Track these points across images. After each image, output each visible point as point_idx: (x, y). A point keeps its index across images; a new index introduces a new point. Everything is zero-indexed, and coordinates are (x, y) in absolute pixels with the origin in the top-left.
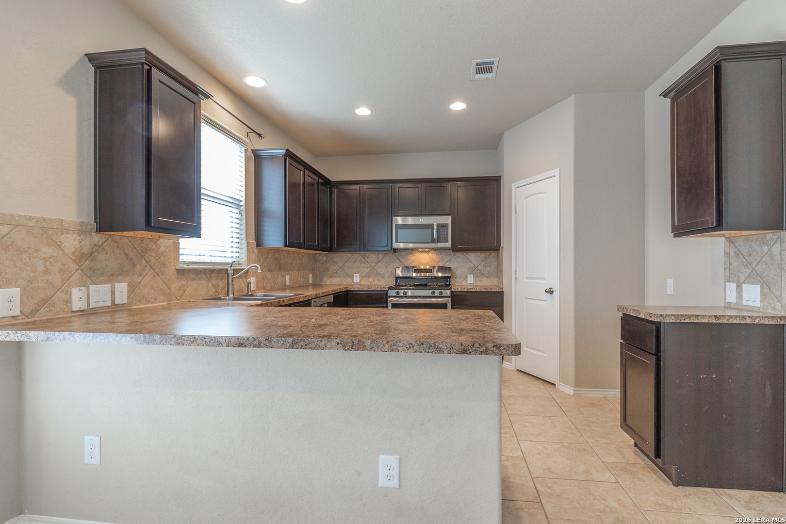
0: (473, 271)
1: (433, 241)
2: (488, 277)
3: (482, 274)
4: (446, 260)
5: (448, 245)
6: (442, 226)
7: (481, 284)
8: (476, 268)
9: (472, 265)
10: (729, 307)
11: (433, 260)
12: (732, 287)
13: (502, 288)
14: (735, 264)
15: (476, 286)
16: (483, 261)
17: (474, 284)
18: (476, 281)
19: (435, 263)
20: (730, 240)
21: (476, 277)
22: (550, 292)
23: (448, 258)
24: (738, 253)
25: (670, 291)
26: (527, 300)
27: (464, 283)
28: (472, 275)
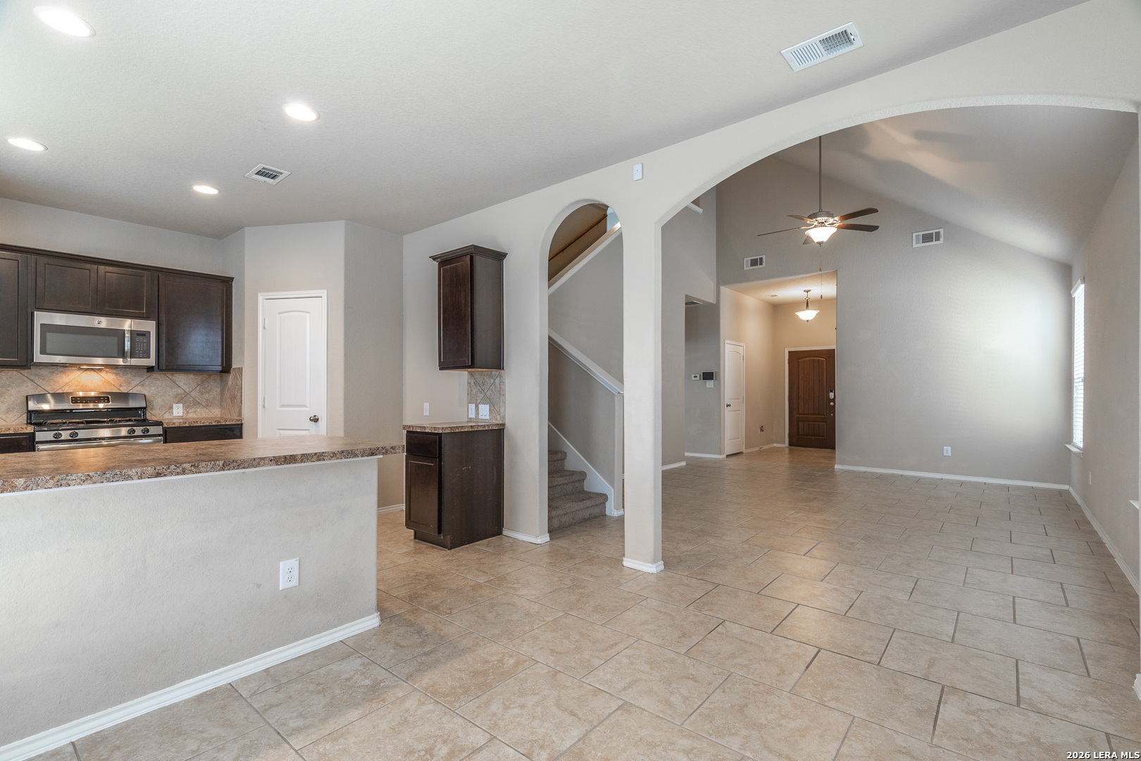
0: (181, 399)
1: (122, 354)
2: (207, 406)
3: (196, 403)
4: (134, 383)
5: (151, 361)
6: (138, 335)
7: (195, 416)
8: (187, 394)
9: (180, 391)
10: (470, 420)
11: (109, 383)
12: (472, 406)
13: (241, 420)
14: (474, 391)
15: (186, 419)
16: (198, 385)
17: (184, 417)
18: (188, 412)
19: (114, 388)
20: (471, 374)
21: (186, 407)
22: (315, 420)
23: (137, 380)
24: (476, 383)
25: (426, 413)
26: (281, 431)
27: (167, 416)
28: (181, 405)
